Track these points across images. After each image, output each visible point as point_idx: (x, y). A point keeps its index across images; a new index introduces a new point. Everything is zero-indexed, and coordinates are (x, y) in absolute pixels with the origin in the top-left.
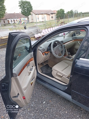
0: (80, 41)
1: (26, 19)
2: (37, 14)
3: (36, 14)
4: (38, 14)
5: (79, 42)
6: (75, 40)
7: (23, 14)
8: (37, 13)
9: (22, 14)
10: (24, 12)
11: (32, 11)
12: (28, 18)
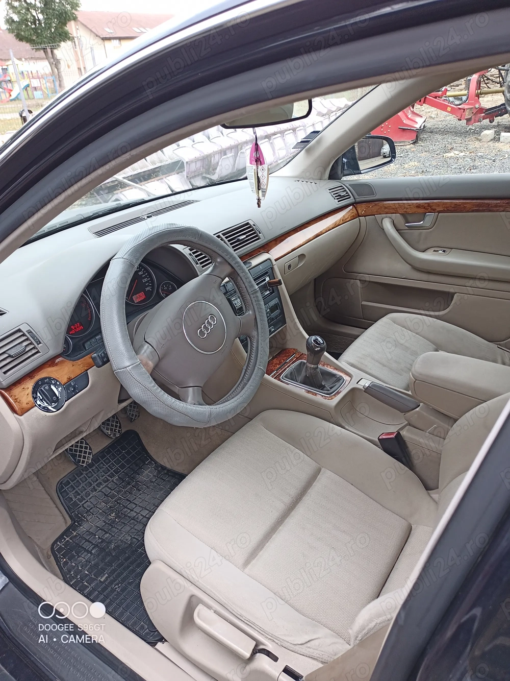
0: (398, 217)
1: (43, 67)
2: (109, 39)
3: (104, 39)
4: (120, 39)
5: (387, 225)
6: (361, 209)
7: (20, 38)
8: (108, 31)
9: (11, 37)
10: (24, 21)
11: (75, 19)
12: (55, 63)
